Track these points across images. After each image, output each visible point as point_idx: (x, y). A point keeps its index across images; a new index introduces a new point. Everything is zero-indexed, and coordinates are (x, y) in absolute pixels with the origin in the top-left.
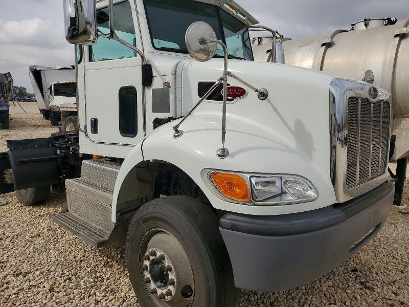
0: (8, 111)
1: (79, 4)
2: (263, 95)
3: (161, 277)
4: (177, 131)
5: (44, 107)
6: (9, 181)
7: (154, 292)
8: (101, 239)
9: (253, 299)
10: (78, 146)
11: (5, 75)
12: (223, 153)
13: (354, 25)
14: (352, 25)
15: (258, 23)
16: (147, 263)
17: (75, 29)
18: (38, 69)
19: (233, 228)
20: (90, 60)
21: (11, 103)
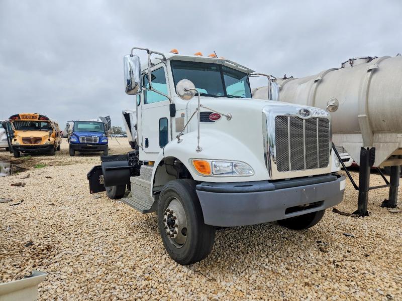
0: (107, 143)
1: (131, 72)
2: (229, 118)
3: (172, 224)
4: (179, 139)
5: (131, 140)
6: (101, 183)
7: (169, 234)
8: (146, 209)
9: (236, 250)
10: (138, 156)
11: (106, 118)
12: (199, 150)
13: (344, 64)
14: (342, 64)
15: (254, 71)
16: (166, 217)
17: (130, 86)
18: (127, 112)
19: (202, 189)
20: (145, 103)
21: (109, 138)
